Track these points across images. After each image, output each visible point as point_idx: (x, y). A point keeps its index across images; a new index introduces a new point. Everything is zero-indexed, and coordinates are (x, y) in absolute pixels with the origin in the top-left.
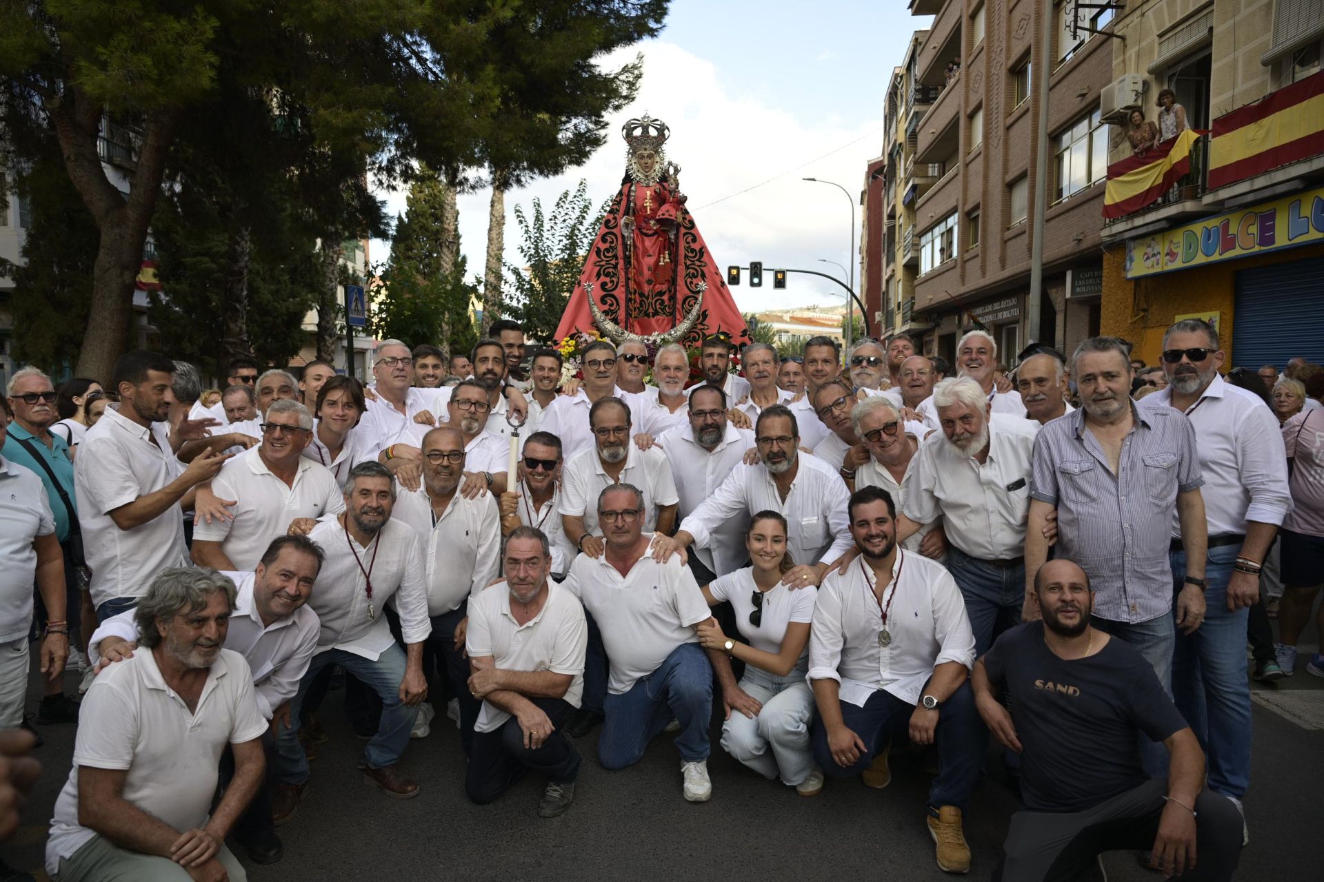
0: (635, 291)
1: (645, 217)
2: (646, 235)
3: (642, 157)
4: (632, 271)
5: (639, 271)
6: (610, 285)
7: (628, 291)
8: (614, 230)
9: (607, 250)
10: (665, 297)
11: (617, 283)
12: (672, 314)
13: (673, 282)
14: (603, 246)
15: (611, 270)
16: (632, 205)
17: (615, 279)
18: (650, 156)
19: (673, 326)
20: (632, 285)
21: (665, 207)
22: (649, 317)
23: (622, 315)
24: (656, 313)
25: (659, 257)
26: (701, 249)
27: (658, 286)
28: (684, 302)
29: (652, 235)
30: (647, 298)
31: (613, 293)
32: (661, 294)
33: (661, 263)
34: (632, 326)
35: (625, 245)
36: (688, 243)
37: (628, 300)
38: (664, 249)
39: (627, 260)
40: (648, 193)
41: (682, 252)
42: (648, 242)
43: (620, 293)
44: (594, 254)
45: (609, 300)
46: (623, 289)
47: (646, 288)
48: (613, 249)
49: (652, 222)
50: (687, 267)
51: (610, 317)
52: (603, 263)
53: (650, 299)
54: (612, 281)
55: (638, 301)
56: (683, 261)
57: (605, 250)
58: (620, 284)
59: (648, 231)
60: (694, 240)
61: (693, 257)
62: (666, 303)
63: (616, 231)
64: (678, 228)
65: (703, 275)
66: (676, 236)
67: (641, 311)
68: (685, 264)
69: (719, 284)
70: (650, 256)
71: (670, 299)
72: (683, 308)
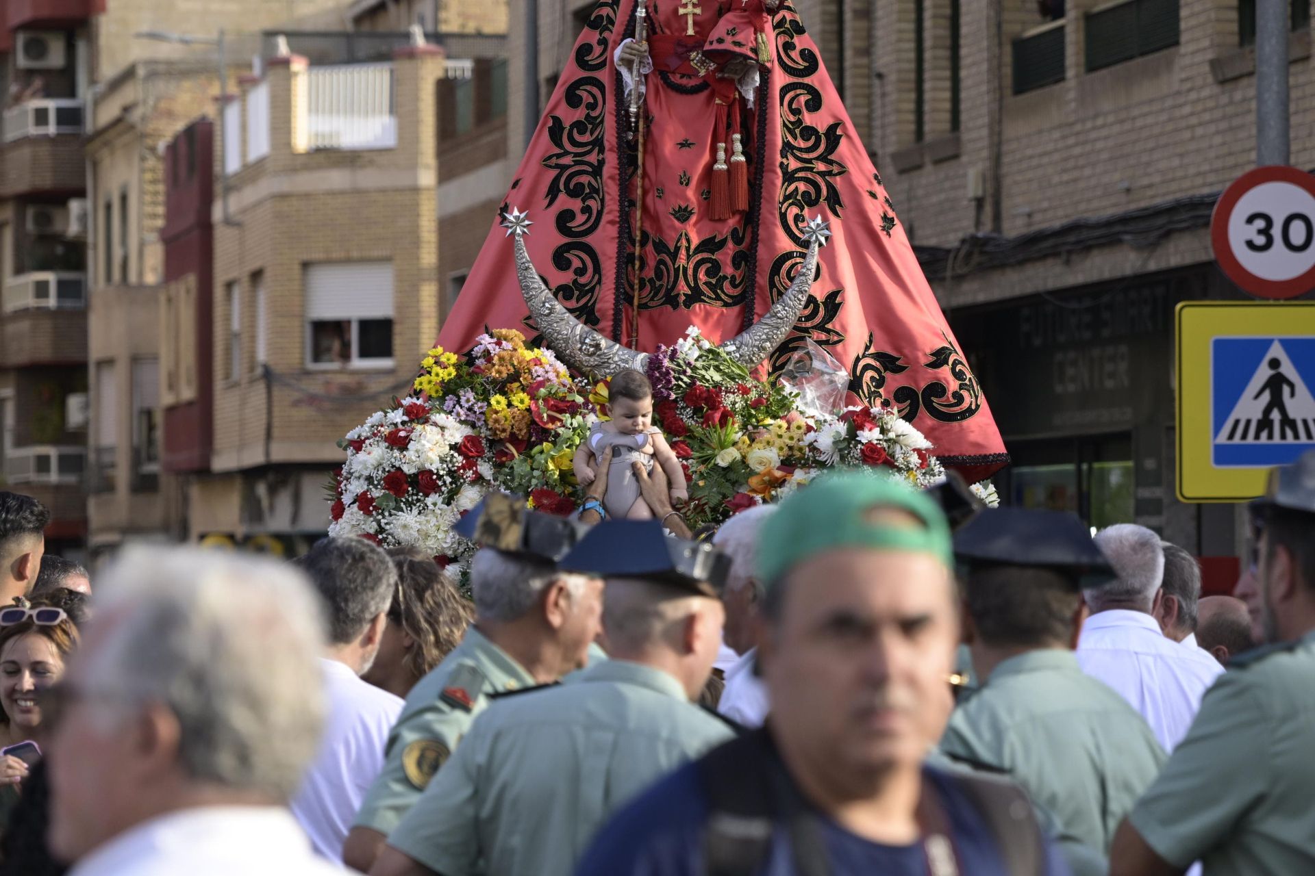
0: (644, 235)
1: (680, 43)
2: (682, 90)
4: (640, 183)
5: (657, 184)
6: (580, 218)
7: (625, 235)
8: (598, 75)
9: (579, 126)
10: (725, 257)
11: (600, 213)
12: (743, 300)
13: (751, 218)
14: (569, 116)
15: (585, 179)
16: (641, 11)
17: (594, 204)
19: (742, 331)
20: (637, 220)
21: (727, 22)
22: (675, 305)
23: (606, 298)
24: (695, 296)
25: (714, 150)
26: (832, 129)
27: (704, 224)
28: (776, 270)
29: (696, 90)
30: (675, 255)
31: (588, 240)
32: (711, 245)
33: (721, 166)
34: (633, 328)
35: (623, 114)
37: (625, 260)
38: (731, 127)
39: (627, 153)
41: (778, 136)
42: (686, 108)
43: (605, 240)
44: (546, 135)
45: (575, 258)
46: (613, 231)
47: (674, 231)
49: (696, 55)
50: (789, 177)
51: (573, 304)
52: (567, 160)
53: (682, 260)
54: (586, 210)
55: (652, 263)
56: (779, 159)
57: (573, 126)
58: (606, 218)
59: (684, 81)
60: (815, 103)
61: (808, 150)
62: (728, 270)
63: (604, 76)
64: (766, 73)
65: (834, 200)
66: (763, 92)
67: (656, 291)
68: (784, 167)
69: (877, 222)
70: (689, 145)
71: (737, 260)
72: (772, 285)
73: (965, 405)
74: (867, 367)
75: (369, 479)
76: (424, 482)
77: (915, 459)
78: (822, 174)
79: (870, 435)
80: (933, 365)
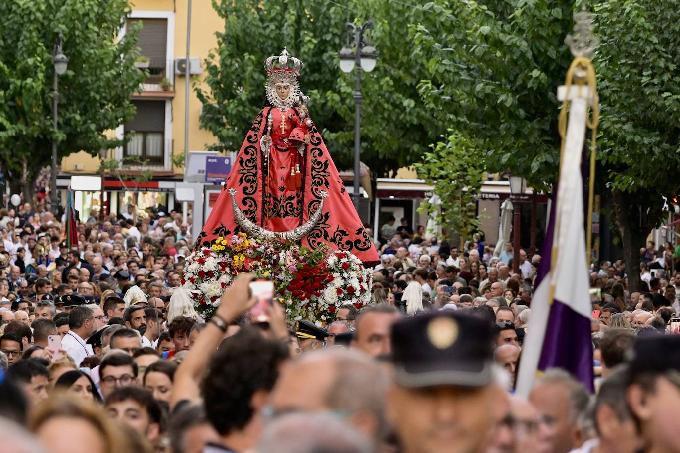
0: (270, 195)
1: (280, 136)
2: (281, 151)
3: (279, 87)
4: (268, 179)
5: (274, 179)
6: (250, 189)
7: (264, 195)
8: (255, 145)
9: (249, 161)
10: (294, 201)
11: (256, 188)
12: (300, 215)
13: (302, 189)
14: (246, 158)
15: (251, 177)
16: (269, 128)
17: (254, 185)
18: (286, 87)
19: (300, 224)
20: (268, 189)
21: (296, 131)
22: (280, 217)
23: (259, 214)
24: (286, 214)
25: (291, 169)
26: (326, 162)
27: (288, 192)
28: (310, 206)
29: (285, 151)
30: (280, 202)
31: (253, 196)
32: (291, 198)
33: (293, 174)
34: (267, 224)
35: (263, 158)
36: (315, 157)
37: (264, 202)
38: (295, 161)
39: (264, 169)
40: (283, 117)
41: (310, 164)
42: (282, 157)
43: (258, 197)
44: (239, 163)
45: (249, 202)
46: (261, 194)
47: (280, 194)
48: (254, 160)
49: (285, 140)
50: (313, 177)
51: (249, 216)
52: (245, 171)
54: (252, 187)
55: (272, 204)
56: (310, 172)
57: (247, 160)
58: (258, 190)
59: (282, 148)
60: (321, 154)
61: (319, 169)
62: (295, 206)
63: (257, 146)
64: (306, 146)
65: (327, 184)
66: (305, 152)
67: (274, 212)
68: (312, 174)
69: (340, 191)
70: (284, 168)
71: (298, 203)
72: (309, 210)
73: (367, 246)
74: (337, 235)
75: (193, 273)
76: (210, 274)
78: (323, 176)
79: (344, 260)
80: (357, 234)
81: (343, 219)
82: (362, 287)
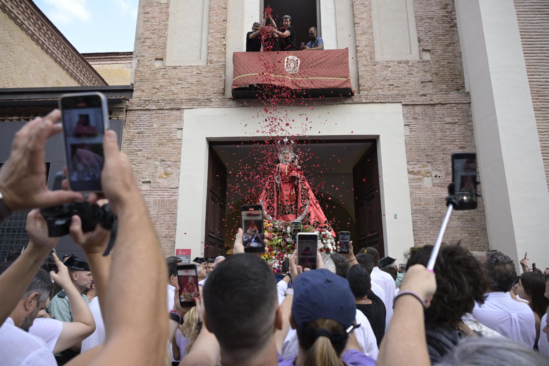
0: (281, 204)
1: (285, 176)
2: (286, 183)
3: (284, 154)
4: (279, 197)
5: (283, 197)
6: (271, 202)
7: (278, 204)
10: (293, 207)
12: (296, 214)
13: (297, 201)
14: (268, 187)
15: (271, 196)
16: (280, 171)
17: (273, 200)
18: (287, 154)
19: (296, 218)
20: (279, 202)
21: (293, 172)
22: (286, 214)
23: (275, 214)
24: (289, 213)
25: (291, 191)
26: (308, 189)
27: (290, 202)
28: (301, 209)
29: (288, 183)
30: (286, 207)
31: (272, 205)
32: (291, 205)
33: (292, 193)
34: (279, 218)
35: (277, 186)
36: (302, 186)
37: (278, 208)
38: (293, 188)
39: (278, 192)
40: (287, 167)
41: (300, 189)
42: (286, 186)
44: (265, 190)
45: (270, 208)
46: (276, 204)
47: (285, 203)
49: (288, 178)
50: (302, 195)
51: (270, 215)
52: (268, 194)
53: (287, 208)
55: (282, 208)
56: (300, 193)
58: (275, 202)
59: (286, 181)
60: (305, 185)
61: (304, 192)
62: (294, 209)
63: (274, 181)
64: (298, 180)
65: (308, 199)
66: (298, 183)
67: (283, 212)
68: (301, 194)
69: (315, 202)
70: (287, 191)
71: (295, 208)
72: (300, 211)
73: (330, 229)
74: (315, 224)
77: (331, 237)
78: (307, 195)
79: (323, 233)
80: (325, 223)
81: (317, 216)
82: (333, 248)
